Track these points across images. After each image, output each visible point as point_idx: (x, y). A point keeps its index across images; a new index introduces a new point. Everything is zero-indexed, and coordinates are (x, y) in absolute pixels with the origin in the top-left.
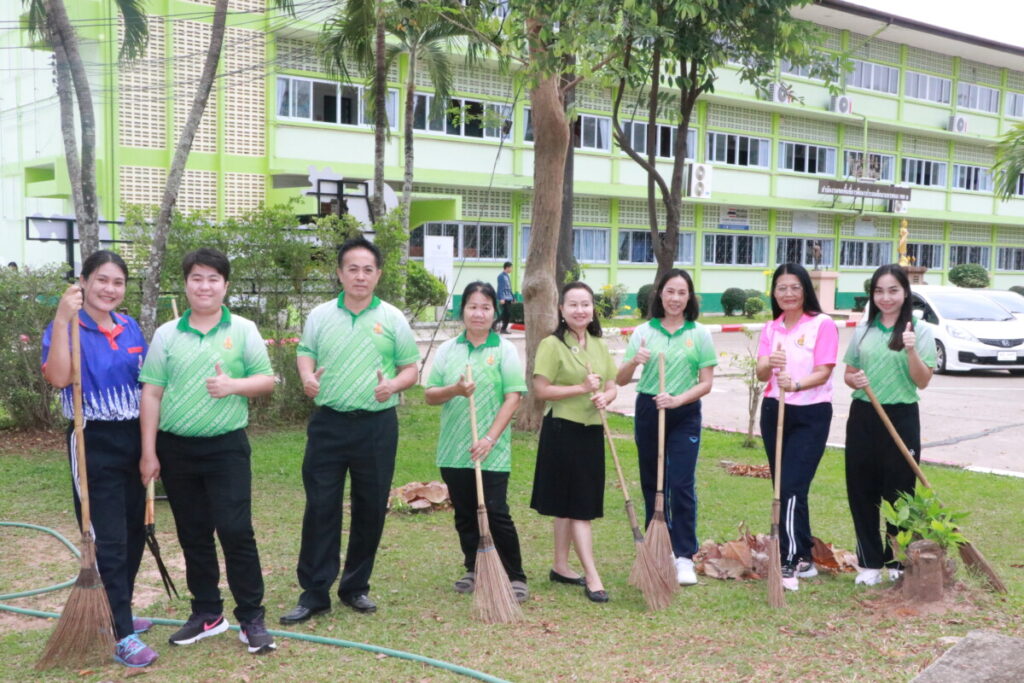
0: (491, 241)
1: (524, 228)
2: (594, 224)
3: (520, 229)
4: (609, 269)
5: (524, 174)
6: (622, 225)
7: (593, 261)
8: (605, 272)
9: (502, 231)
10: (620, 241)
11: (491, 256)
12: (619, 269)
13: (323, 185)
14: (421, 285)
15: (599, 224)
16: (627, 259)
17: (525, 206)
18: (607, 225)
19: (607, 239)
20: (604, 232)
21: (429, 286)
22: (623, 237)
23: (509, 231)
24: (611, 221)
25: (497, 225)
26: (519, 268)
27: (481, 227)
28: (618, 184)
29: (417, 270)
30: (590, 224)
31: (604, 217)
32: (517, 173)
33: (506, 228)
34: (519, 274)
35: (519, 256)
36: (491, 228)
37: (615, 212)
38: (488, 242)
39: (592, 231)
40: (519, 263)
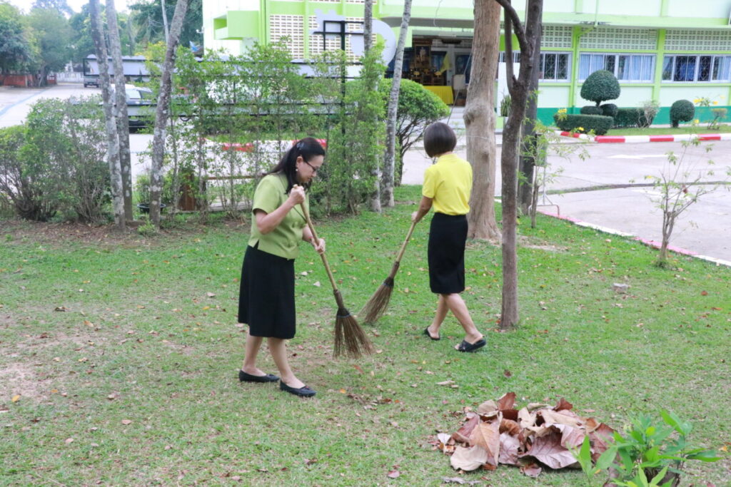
0: (554, 66)
1: (582, 55)
2: (643, 51)
3: (578, 56)
4: (653, 87)
5: (584, 11)
6: (667, 51)
7: (640, 81)
8: (649, 90)
9: (563, 58)
10: (664, 63)
11: (553, 78)
12: (662, 87)
13: (327, 25)
14: (424, 106)
15: (647, 51)
16: (670, 79)
17: (584, 38)
18: (655, 51)
19: (653, 63)
20: (651, 57)
21: (431, 107)
22: (668, 61)
23: (569, 57)
24: (657, 49)
25: (559, 53)
26: (576, 87)
27: (546, 55)
28: (667, 16)
29: (423, 94)
30: (638, 50)
31: (651, 45)
32: (578, 11)
33: (567, 55)
34: (575, 92)
35: (576, 78)
36: (554, 56)
37: (662, 40)
38: (551, 67)
39: (640, 56)
40: (576, 84)
